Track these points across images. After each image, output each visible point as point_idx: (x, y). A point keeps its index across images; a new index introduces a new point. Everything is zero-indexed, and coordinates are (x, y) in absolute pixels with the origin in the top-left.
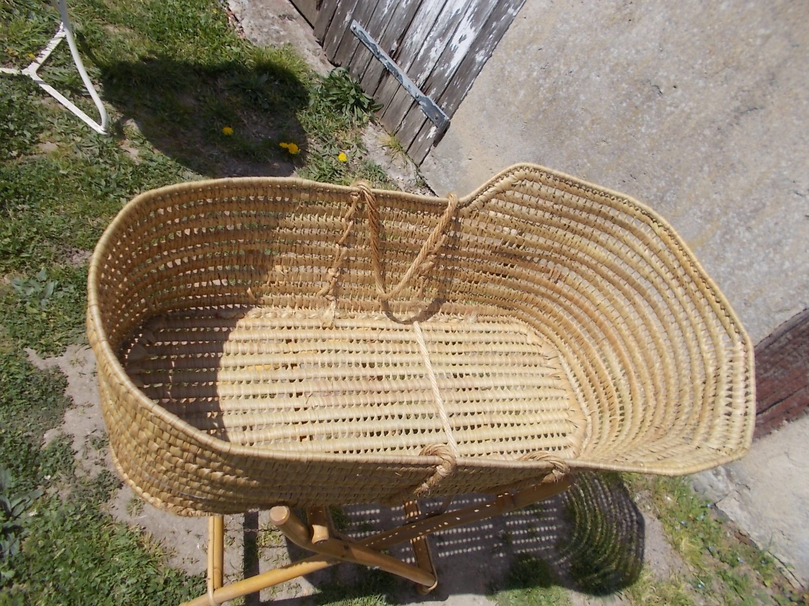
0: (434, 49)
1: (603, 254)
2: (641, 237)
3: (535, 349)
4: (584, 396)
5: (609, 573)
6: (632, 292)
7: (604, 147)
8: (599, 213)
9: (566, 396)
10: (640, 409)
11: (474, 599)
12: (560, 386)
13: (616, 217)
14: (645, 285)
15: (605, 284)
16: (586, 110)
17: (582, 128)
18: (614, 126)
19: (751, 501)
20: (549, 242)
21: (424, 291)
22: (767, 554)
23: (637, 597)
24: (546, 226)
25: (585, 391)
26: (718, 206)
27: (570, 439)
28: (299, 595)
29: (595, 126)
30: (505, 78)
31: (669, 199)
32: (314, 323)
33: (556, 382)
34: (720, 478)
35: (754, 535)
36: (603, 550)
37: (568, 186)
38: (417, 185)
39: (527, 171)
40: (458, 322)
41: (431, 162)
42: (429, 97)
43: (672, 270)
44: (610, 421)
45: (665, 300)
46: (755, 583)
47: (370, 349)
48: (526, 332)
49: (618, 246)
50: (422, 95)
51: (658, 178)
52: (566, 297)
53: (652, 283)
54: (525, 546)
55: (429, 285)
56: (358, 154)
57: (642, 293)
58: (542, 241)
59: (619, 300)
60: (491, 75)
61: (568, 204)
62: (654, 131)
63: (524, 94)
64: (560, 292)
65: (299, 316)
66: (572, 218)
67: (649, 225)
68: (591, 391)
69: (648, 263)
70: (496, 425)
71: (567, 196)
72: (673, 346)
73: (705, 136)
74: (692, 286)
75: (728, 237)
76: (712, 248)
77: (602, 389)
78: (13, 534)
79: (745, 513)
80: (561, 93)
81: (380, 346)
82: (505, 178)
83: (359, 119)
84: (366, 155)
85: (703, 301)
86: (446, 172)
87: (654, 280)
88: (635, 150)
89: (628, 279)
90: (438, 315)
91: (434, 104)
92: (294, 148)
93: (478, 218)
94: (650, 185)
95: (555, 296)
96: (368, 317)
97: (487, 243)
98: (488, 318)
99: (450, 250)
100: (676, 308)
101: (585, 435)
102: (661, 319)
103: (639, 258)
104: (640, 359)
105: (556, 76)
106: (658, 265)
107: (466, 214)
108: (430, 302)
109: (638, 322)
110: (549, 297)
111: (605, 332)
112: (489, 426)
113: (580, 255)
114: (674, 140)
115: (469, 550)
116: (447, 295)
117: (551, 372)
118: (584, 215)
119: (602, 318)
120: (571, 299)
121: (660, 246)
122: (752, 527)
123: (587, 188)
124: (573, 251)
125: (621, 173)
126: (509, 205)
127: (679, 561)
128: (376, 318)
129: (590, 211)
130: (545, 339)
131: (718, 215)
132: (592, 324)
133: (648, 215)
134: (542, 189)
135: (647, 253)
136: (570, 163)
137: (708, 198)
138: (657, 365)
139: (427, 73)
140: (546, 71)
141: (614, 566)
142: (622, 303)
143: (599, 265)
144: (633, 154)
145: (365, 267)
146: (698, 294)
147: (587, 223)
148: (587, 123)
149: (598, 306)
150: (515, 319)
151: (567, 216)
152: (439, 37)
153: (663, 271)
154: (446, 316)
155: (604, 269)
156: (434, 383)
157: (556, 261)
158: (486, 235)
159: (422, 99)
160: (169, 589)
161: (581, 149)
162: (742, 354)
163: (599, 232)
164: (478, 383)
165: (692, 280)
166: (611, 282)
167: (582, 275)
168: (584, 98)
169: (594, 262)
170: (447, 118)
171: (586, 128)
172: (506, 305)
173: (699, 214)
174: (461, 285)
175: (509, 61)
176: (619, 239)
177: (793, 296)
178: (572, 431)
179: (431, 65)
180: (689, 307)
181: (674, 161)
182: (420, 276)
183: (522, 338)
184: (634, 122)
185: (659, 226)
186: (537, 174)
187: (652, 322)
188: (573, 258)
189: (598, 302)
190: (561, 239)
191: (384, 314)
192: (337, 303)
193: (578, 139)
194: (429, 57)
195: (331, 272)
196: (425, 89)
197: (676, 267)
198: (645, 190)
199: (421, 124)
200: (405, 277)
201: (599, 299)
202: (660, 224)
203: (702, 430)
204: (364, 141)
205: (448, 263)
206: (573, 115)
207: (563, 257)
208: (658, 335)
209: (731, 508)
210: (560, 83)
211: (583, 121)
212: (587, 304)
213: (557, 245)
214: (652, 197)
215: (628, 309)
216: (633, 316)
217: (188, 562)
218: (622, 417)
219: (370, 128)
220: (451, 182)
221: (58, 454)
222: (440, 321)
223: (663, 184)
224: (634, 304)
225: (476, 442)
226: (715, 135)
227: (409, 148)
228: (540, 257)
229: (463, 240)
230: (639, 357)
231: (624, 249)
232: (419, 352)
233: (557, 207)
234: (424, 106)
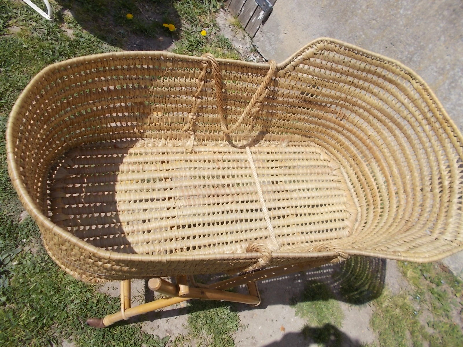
1: (376, 101)
2: (403, 90)
3: (325, 163)
4: (356, 194)
5: (364, 291)
6: (394, 127)
7: (374, 24)
8: (375, 73)
9: (344, 194)
10: (395, 206)
11: (283, 308)
12: (341, 188)
13: (386, 76)
14: (403, 123)
15: (375, 121)
17: (360, 11)
18: (382, 9)
20: (338, 94)
21: (253, 126)
22: (459, 278)
23: (380, 304)
24: (337, 82)
25: (357, 191)
26: (449, 64)
27: (346, 222)
28: (178, 307)
29: (369, 10)
31: (415, 59)
32: (180, 150)
33: (338, 185)
35: (452, 267)
36: (361, 277)
37: (354, 54)
38: (251, 51)
39: (326, 43)
40: (276, 147)
41: (260, 36)
43: (423, 113)
44: (374, 212)
45: (417, 133)
46: (451, 295)
47: (217, 166)
48: (320, 152)
49: (386, 96)
51: (409, 45)
52: (347, 130)
53: (408, 121)
54: (314, 275)
55: (256, 123)
56: (214, 31)
57: (401, 128)
58: (333, 93)
59: (384, 132)
61: (354, 67)
62: (409, 12)
64: (343, 127)
65: (170, 145)
66: (356, 77)
67: (409, 81)
68: (361, 192)
69: (407, 108)
70: (299, 215)
71: (353, 61)
72: (419, 165)
73: (444, 16)
74: (437, 125)
75: (453, 85)
76: (442, 92)
77: (369, 190)
78: (4, 275)
81: (224, 164)
82: (310, 49)
83: (215, 7)
84: (219, 31)
85: (444, 135)
86: (270, 42)
87: (410, 120)
88: (395, 26)
89: (391, 119)
90: (262, 142)
92: (172, 28)
93: (290, 78)
94: (403, 50)
95: (340, 129)
96: (216, 145)
97: (296, 94)
98: (295, 143)
99: (270, 100)
100: (425, 139)
101: (356, 220)
102: (413, 146)
103: (401, 104)
104: (397, 172)
106: (414, 109)
107: (282, 75)
108: (257, 134)
109: (396, 148)
110: (336, 130)
111: (373, 153)
112: (295, 215)
113: (359, 102)
114: (422, 19)
115: (280, 279)
116: (268, 129)
117: (335, 178)
118: (364, 74)
119: (371, 144)
120: (351, 131)
121: (417, 96)
122: (451, 262)
123: (368, 56)
124: (354, 99)
125: (384, 42)
126: (312, 68)
127: (405, 283)
128: (222, 145)
129: (369, 72)
130: (332, 156)
131: (448, 70)
132: (364, 148)
133: (409, 74)
134: (336, 56)
135: (406, 101)
136: (351, 35)
137: (443, 59)
138: (408, 177)
141: (367, 287)
142: (386, 135)
143: (372, 109)
144: (393, 28)
145: (214, 112)
146: (441, 131)
147: (365, 80)
148: (364, 7)
149: (369, 137)
150: (312, 144)
151: (352, 75)
153: (417, 113)
154: (268, 143)
155: (376, 112)
156: (259, 189)
157: (342, 106)
158: (295, 89)
160: (100, 305)
161: (359, 25)
163: (374, 86)
164: (288, 187)
165: (438, 120)
166: (379, 120)
167: (360, 115)
169: (368, 107)
170: (271, 5)
171: (363, 11)
172: (307, 135)
173: (435, 69)
174: (278, 122)
176: (388, 91)
178: (348, 218)
180: (434, 139)
181: (421, 33)
182: (250, 117)
183: (317, 156)
184: (396, 7)
185: (417, 82)
186: (333, 46)
187: (406, 148)
188: (354, 104)
189: (370, 134)
190: (347, 91)
191: (227, 143)
192: (195, 136)
193: (357, 18)
195: (191, 116)
197: (426, 111)
198: (400, 53)
199: (254, 10)
200: (241, 118)
201: (371, 131)
202: (417, 81)
203: (440, 226)
204: (217, 22)
205: (269, 108)
206: (355, 2)
207: (347, 104)
208: (410, 157)
211: (361, 6)
212: (362, 135)
213: (343, 95)
214: (405, 58)
215: (390, 139)
216: (393, 143)
217: (111, 289)
218: (382, 210)
219: (222, 13)
220: (273, 48)
221: (30, 226)
222: (264, 146)
223: (412, 49)
224: (395, 136)
225: (286, 226)
226: (451, 15)
227: (246, 26)
228: (331, 103)
229: (280, 93)
230: (395, 171)
231: (391, 98)
232: (250, 168)
233: (345, 69)
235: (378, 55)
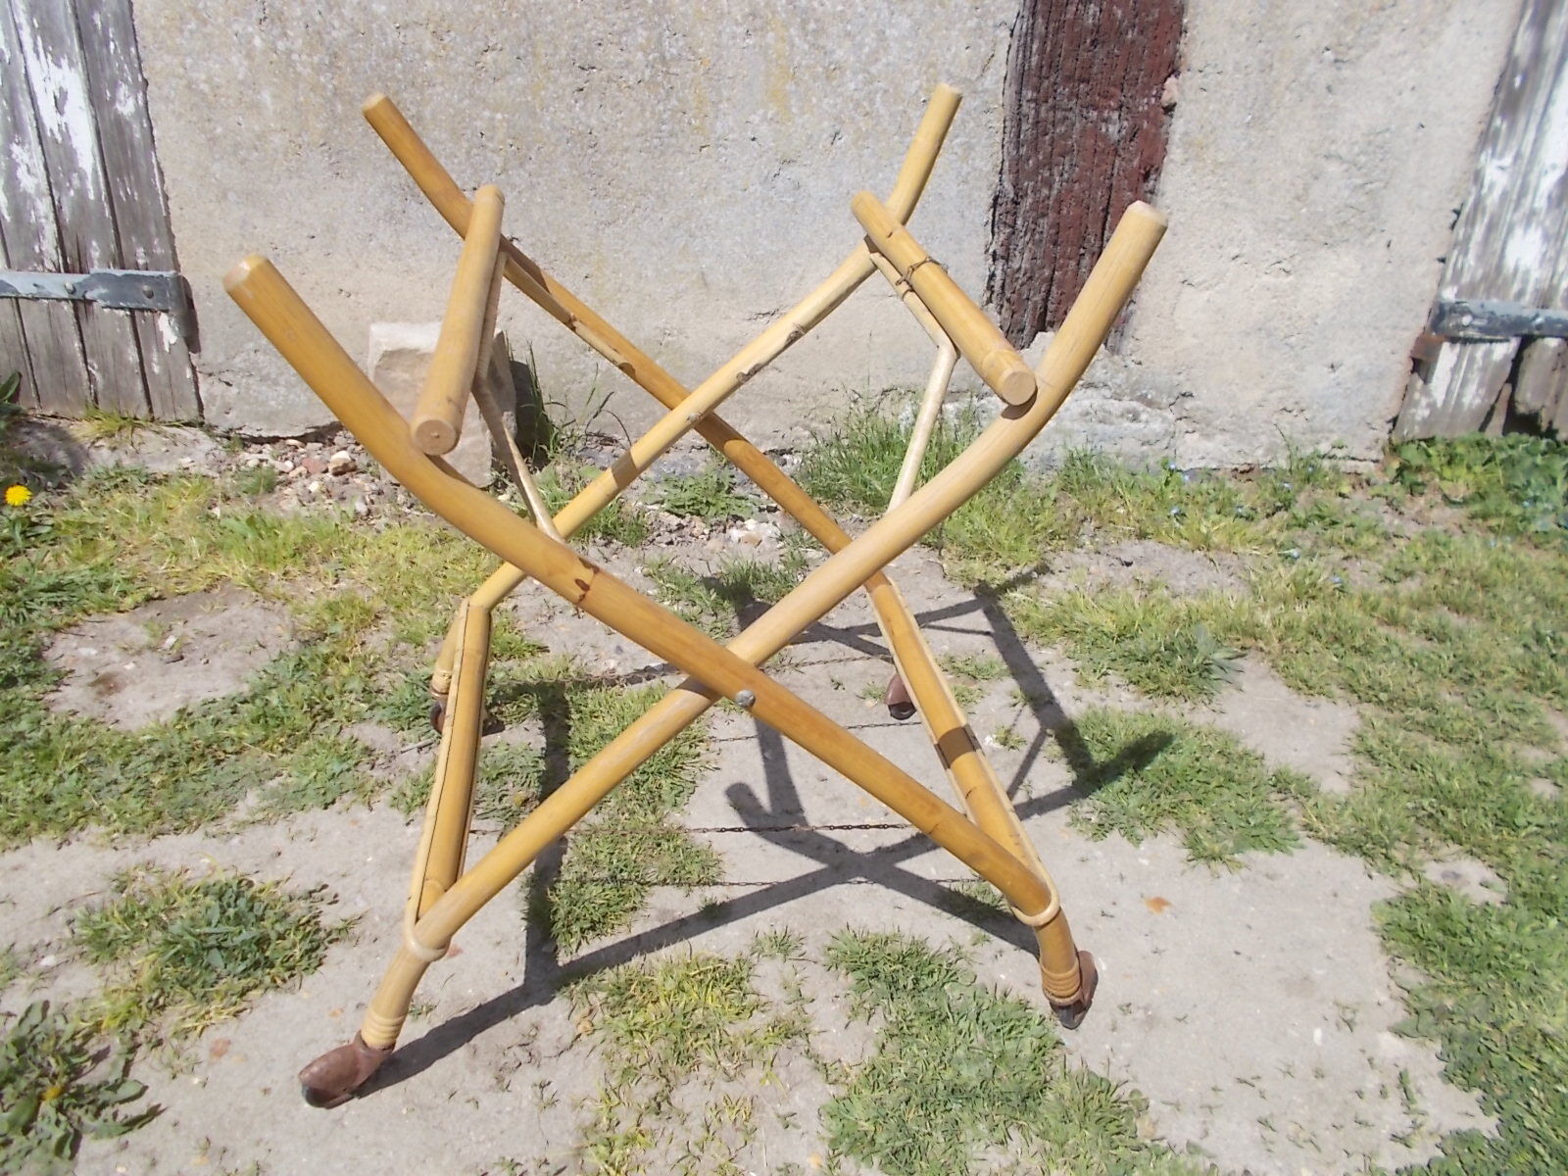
0: (21, 172)
7: (495, 61)
16: (406, 26)
17: (430, 63)
18: (478, 8)
19: (1210, 412)
29: (447, 39)
30: (211, 98)
31: (674, 51)
34: (1144, 417)
35: (1259, 456)
38: (232, 451)
41: (219, 388)
42: (96, 269)
50: (78, 278)
51: (626, 31)
60: (180, 116)
63: (274, 96)
75: (812, 26)
76: (808, 67)
79: (1219, 438)
80: (335, 34)
86: (264, 379)
88: (549, 18)
91: (119, 273)
94: (625, 55)
105: (298, 12)
122: (1246, 448)
125: (562, 80)
136: (465, 145)
139: (50, 230)
140: (271, 18)
144: (551, 28)
148: (429, 46)
152: (10, 140)
159: (84, 285)
161: (460, 100)
170: (169, 274)
171: (436, 57)
173: (740, 30)
175: (189, 61)
177: (979, 27)
179: (44, 207)
193: (439, 89)
194: (26, 196)
196: (73, 261)
198: (625, 73)
199: (131, 337)
206: (394, 55)
209: (1196, 451)
210: (318, 18)
211: (419, 50)
214: (648, 72)
223: (642, 35)
227: (149, 403)
234: (103, 297)
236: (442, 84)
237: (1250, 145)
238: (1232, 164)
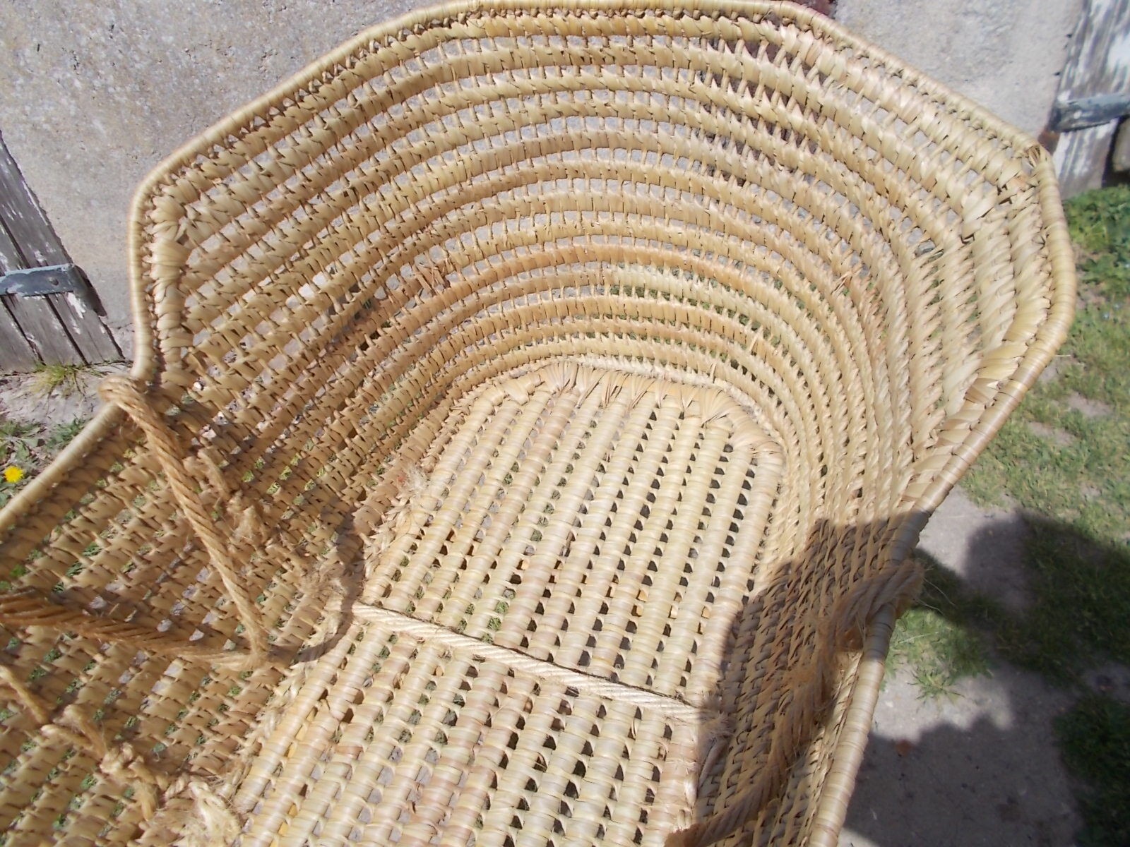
1: (450, 163)
2: (461, 72)
4: (675, 365)
6: (553, 160)
8: (364, 114)
9: (657, 398)
10: (772, 291)
12: (634, 397)
13: (393, 88)
14: (556, 129)
15: (505, 198)
16: (194, 49)
17: (221, 75)
18: (249, 24)
20: (362, 248)
21: (300, 553)
24: (324, 231)
25: (668, 359)
27: (741, 443)
30: (54, 133)
33: (622, 398)
37: (262, 129)
39: (167, 190)
40: (409, 513)
42: (9, 272)
43: (564, 61)
44: (754, 354)
45: (607, 113)
48: (502, 394)
49: (453, 126)
52: (484, 283)
53: (560, 114)
55: (294, 537)
57: (569, 145)
58: (349, 259)
59: (551, 195)
60: (34, 152)
61: (306, 158)
63: (104, 123)
64: (470, 290)
66: (340, 171)
67: (449, 39)
68: (677, 349)
69: (524, 95)
70: (650, 574)
71: (286, 148)
74: (619, 44)
77: (684, 329)
80: (137, 66)
82: (153, 247)
84: (42, 431)
85: (659, 44)
87: (557, 107)
88: (310, 21)
89: (525, 153)
90: (370, 549)
91: (27, 271)
93: (211, 358)
95: (471, 300)
96: (280, 711)
97: (282, 369)
98: (434, 447)
99: (245, 457)
100: (635, 102)
101: (748, 410)
103: (500, 103)
104: (680, 229)
105: (103, 55)
106: (536, 78)
107: (180, 380)
108: (334, 550)
109: (613, 190)
110: (466, 314)
111: (590, 257)
112: (644, 588)
113: (424, 206)
116: (341, 507)
117: (599, 395)
118: (349, 143)
119: (563, 247)
120: (495, 278)
121: (503, 49)
123: (295, 96)
124: (408, 215)
126: (225, 276)
128: (294, 692)
129: (348, 125)
130: (533, 366)
132: (563, 271)
133: (427, 24)
134: (233, 186)
135: (501, 82)
138: (713, 209)
140: (83, 63)
142: (562, 192)
143: (466, 185)
144: (313, 29)
145: (157, 671)
146: (639, 44)
147: (370, 151)
149: (538, 240)
150: (467, 398)
151: (329, 177)
153: (552, 77)
154: (382, 530)
155: (480, 182)
156: (500, 658)
157: (408, 259)
158: (262, 362)
162: (808, 39)
163: (404, 140)
164: (548, 553)
165: (604, 33)
166: (510, 186)
167: (464, 227)
168: (171, 38)
169: (454, 191)
170: (65, 267)
171: (225, 69)
172: (431, 399)
174: (339, 467)
175: (27, 109)
176: (440, 113)
178: (730, 430)
180: (650, 78)
182: (263, 547)
183: (509, 407)
185: (464, 21)
186: (190, 174)
187: (631, 164)
188: (423, 224)
189: (531, 233)
190: (371, 221)
191: (298, 667)
192: (202, 775)
195: (112, 766)
197: (560, 48)
199: (50, 312)
201: (528, 228)
202: (461, 16)
203: (923, 207)
204: (17, 419)
205: (272, 472)
207: (409, 241)
208: (660, 170)
210: (120, 56)
211: (210, 66)
212: (522, 255)
213: (376, 237)
215: (580, 189)
216: (596, 190)
218: (761, 329)
219: (4, 395)
222: (383, 550)
224: (577, 173)
225: (664, 639)
227: (81, 355)
228: (379, 282)
229: (240, 415)
230: (674, 229)
231: (467, 119)
232: (421, 642)
233: (294, 183)
234: (21, 290)
235: (312, 69)
236: (236, 89)
237: (902, 18)
238: (888, 35)
